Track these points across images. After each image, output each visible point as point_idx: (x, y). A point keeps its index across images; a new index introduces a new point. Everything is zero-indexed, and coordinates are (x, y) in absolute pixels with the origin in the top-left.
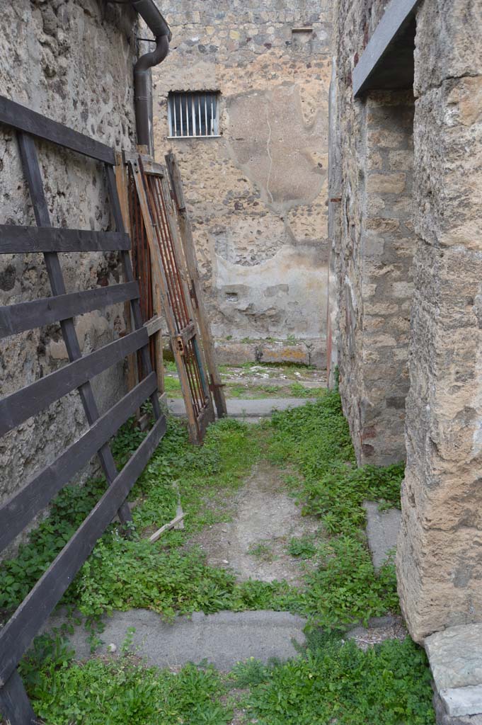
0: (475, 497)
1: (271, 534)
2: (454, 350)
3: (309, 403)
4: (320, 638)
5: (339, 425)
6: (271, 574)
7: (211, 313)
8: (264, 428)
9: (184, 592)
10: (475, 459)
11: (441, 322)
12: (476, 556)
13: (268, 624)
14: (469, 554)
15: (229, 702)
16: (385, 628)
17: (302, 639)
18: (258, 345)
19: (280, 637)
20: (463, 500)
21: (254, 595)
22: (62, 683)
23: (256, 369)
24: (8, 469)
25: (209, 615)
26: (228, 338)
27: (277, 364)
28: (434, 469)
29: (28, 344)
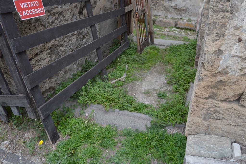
0: (217, 87)
1: (154, 88)
2: (217, 22)
3: (185, 43)
4: (156, 126)
5: (193, 53)
6: (148, 101)
7: (161, 6)
8: (166, 50)
9: (115, 102)
10: (219, 72)
11: (212, 9)
12: (214, 111)
13: (140, 118)
14: (211, 109)
15: (118, 140)
16: (180, 128)
17: (149, 125)
18: (176, 20)
19: (142, 123)
20: (212, 88)
21: (138, 107)
22: (69, 122)
23: (174, 29)
24: (64, 52)
25: (121, 111)
26: (166, 17)
27: (182, 29)
28: (202, 73)
29: (74, 9)
